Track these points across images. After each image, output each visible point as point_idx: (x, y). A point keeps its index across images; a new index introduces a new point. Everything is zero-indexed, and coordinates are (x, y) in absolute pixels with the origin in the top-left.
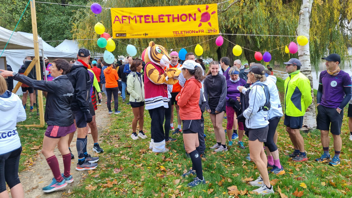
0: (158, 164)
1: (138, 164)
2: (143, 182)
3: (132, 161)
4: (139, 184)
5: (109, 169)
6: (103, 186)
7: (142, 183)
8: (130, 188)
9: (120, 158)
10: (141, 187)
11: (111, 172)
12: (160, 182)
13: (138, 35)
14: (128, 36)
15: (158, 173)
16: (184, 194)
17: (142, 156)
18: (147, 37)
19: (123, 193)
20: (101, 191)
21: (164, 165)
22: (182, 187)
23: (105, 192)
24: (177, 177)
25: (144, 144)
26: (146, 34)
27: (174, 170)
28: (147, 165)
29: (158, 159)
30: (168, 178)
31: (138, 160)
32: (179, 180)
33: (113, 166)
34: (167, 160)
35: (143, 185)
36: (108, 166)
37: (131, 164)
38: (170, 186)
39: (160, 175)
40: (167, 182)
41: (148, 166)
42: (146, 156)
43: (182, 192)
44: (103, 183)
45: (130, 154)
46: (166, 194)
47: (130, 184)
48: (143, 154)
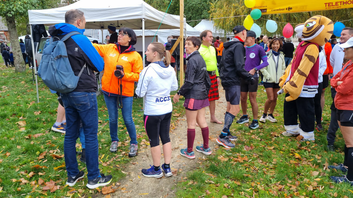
0: (291, 150)
1: (269, 146)
2: (274, 164)
3: (263, 142)
4: (271, 166)
5: (240, 145)
6: (234, 160)
7: (274, 166)
8: (261, 168)
9: (250, 137)
10: (273, 170)
11: (242, 148)
12: (295, 169)
13: (280, 10)
14: (269, 12)
15: (292, 160)
16: (324, 189)
17: (274, 139)
18: (291, 11)
19: (253, 171)
20: (232, 164)
21: (299, 153)
22: (322, 181)
23: (236, 166)
24: (315, 168)
25: (276, 127)
26: (290, 9)
27: (311, 160)
28: (279, 149)
29: (292, 145)
30: (303, 168)
31: (270, 142)
32: (318, 173)
33: (243, 143)
34: (303, 149)
35: (274, 168)
36: (239, 142)
37: (261, 145)
38: (307, 176)
39: (295, 162)
40: (303, 171)
41: (281, 150)
42: (278, 140)
43: (321, 185)
44: (234, 157)
45: (261, 134)
46: (301, 183)
47: (260, 164)
48: (275, 137)
